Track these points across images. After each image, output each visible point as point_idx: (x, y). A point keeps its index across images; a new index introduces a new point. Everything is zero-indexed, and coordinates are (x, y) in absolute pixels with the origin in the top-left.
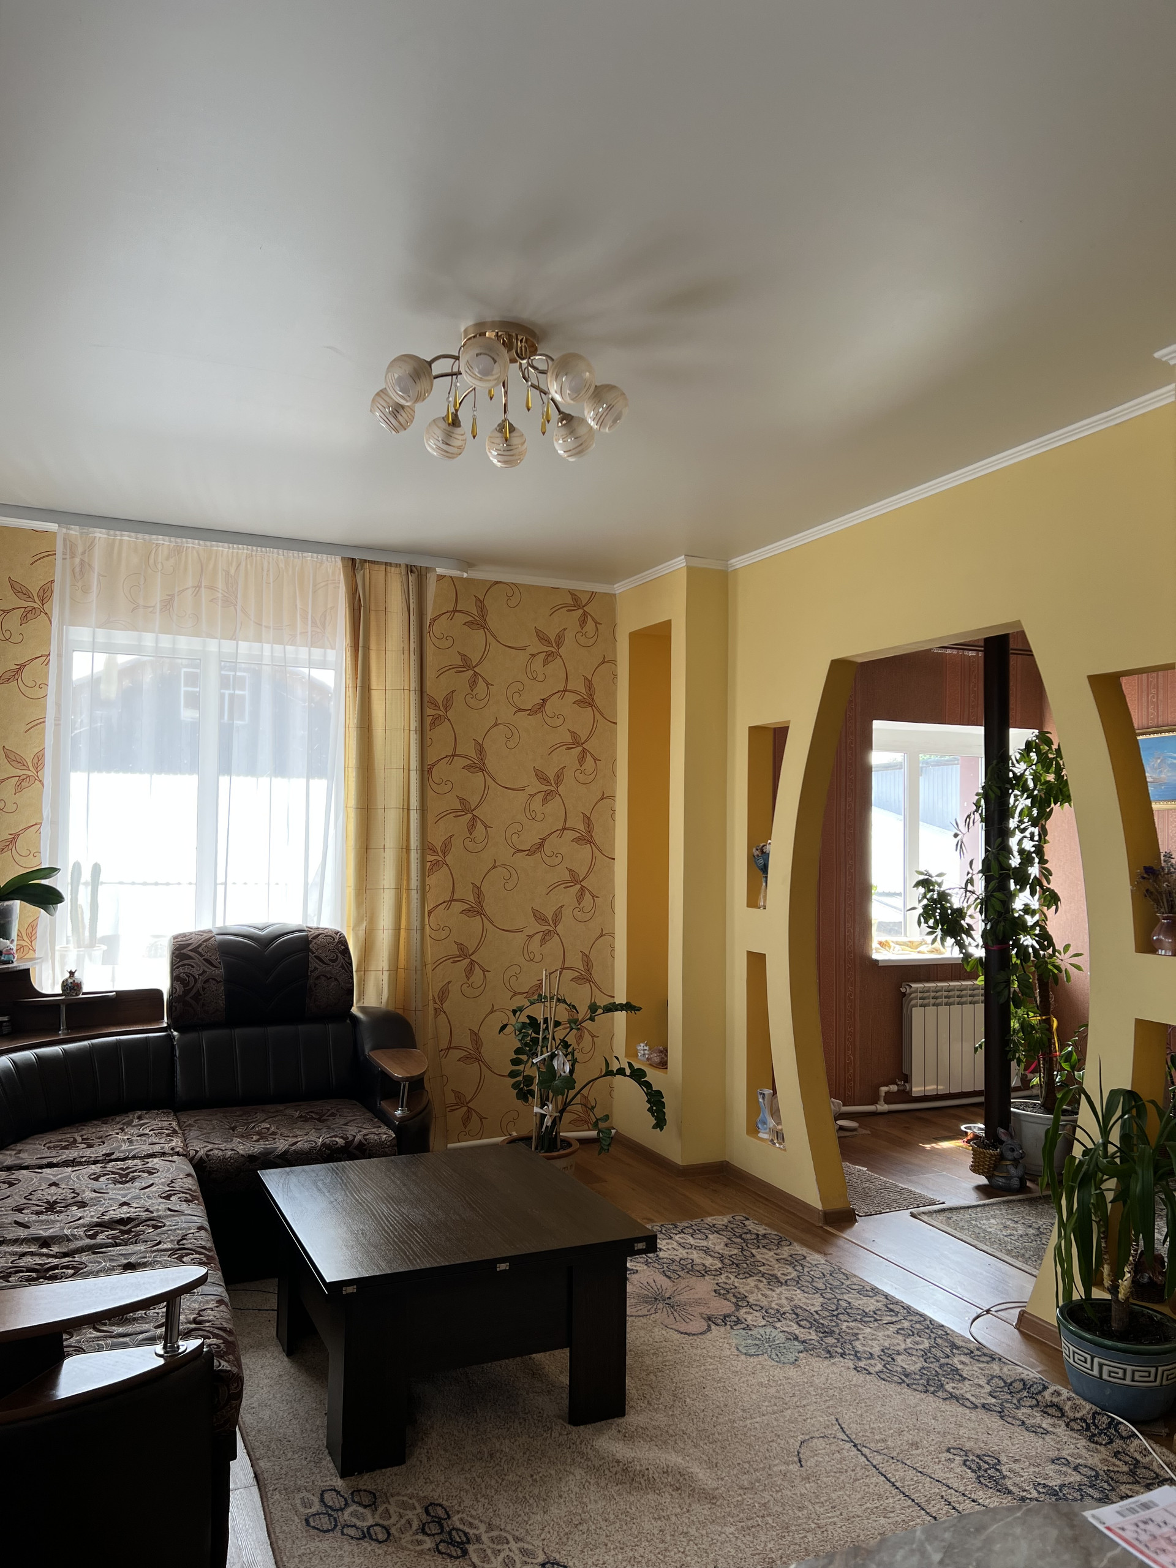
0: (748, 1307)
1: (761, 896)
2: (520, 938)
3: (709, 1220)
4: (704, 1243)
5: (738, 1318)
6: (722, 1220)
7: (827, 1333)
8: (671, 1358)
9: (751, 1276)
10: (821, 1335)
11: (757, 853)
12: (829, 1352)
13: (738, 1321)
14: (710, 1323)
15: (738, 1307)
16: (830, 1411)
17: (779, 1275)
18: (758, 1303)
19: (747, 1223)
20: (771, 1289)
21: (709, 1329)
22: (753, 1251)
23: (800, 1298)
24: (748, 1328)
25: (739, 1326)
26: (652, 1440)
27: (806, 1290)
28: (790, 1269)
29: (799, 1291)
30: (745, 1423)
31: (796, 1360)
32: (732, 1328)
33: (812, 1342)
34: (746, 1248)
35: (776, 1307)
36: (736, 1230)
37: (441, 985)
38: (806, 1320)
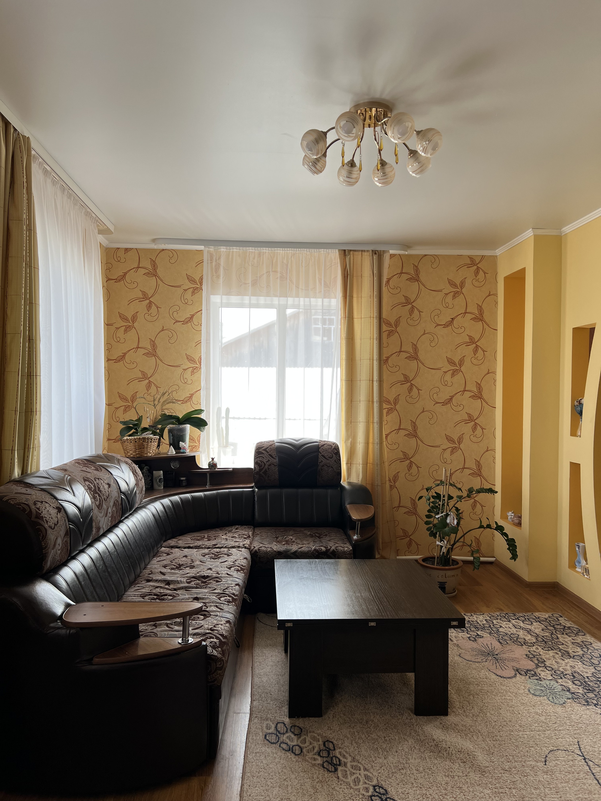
0: (544, 668)
1: (579, 430)
2: (438, 451)
3: (537, 614)
4: (529, 627)
5: (535, 673)
6: (545, 615)
7: (590, 690)
8: (486, 688)
9: (552, 650)
10: (586, 691)
11: (576, 403)
12: (587, 702)
13: (535, 674)
14: (517, 672)
15: (537, 666)
16: (576, 736)
17: (571, 652)
18: (551, 666)
19: (560, 619)
20: (562, 659)
21: (515, 676)
22: (559, 636)
23: (579, 667)
24: (540, 679)
25: (534, 678)
26: (459, 732)
27: (585, 663)
28: (579, 649)
29: (580, 663)
30: (519, 734)
31: (564, 703)
32: (530, 678)
33: (579, 694)
34: (554, 633)
35: (562, 670)
36: (552, 622)
37: (394, 473)
38: (579, 680)
